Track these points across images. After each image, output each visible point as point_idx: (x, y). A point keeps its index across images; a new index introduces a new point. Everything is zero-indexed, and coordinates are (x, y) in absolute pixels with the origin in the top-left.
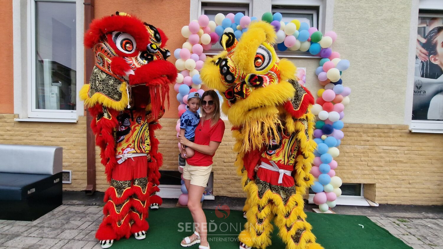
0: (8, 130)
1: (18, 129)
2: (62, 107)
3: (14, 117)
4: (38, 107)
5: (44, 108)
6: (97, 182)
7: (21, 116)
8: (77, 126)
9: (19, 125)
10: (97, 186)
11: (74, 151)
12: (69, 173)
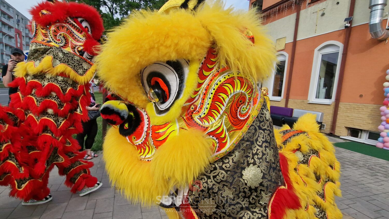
0: (305, 106)
1: (308, 106)
2: (326, 98)
3: (308, 101)
4: (316, 98)
5: (318, 98)
6: (336, 131)
7: (310, 101)
8: (331, 106)
9: (309, 104)
10: (336, 133)
11: (328, 117)
12: (324, 125)
